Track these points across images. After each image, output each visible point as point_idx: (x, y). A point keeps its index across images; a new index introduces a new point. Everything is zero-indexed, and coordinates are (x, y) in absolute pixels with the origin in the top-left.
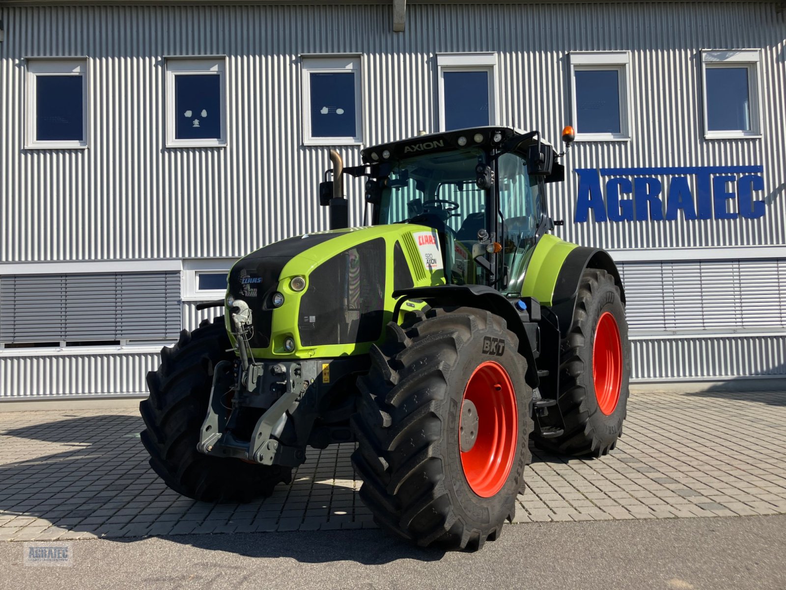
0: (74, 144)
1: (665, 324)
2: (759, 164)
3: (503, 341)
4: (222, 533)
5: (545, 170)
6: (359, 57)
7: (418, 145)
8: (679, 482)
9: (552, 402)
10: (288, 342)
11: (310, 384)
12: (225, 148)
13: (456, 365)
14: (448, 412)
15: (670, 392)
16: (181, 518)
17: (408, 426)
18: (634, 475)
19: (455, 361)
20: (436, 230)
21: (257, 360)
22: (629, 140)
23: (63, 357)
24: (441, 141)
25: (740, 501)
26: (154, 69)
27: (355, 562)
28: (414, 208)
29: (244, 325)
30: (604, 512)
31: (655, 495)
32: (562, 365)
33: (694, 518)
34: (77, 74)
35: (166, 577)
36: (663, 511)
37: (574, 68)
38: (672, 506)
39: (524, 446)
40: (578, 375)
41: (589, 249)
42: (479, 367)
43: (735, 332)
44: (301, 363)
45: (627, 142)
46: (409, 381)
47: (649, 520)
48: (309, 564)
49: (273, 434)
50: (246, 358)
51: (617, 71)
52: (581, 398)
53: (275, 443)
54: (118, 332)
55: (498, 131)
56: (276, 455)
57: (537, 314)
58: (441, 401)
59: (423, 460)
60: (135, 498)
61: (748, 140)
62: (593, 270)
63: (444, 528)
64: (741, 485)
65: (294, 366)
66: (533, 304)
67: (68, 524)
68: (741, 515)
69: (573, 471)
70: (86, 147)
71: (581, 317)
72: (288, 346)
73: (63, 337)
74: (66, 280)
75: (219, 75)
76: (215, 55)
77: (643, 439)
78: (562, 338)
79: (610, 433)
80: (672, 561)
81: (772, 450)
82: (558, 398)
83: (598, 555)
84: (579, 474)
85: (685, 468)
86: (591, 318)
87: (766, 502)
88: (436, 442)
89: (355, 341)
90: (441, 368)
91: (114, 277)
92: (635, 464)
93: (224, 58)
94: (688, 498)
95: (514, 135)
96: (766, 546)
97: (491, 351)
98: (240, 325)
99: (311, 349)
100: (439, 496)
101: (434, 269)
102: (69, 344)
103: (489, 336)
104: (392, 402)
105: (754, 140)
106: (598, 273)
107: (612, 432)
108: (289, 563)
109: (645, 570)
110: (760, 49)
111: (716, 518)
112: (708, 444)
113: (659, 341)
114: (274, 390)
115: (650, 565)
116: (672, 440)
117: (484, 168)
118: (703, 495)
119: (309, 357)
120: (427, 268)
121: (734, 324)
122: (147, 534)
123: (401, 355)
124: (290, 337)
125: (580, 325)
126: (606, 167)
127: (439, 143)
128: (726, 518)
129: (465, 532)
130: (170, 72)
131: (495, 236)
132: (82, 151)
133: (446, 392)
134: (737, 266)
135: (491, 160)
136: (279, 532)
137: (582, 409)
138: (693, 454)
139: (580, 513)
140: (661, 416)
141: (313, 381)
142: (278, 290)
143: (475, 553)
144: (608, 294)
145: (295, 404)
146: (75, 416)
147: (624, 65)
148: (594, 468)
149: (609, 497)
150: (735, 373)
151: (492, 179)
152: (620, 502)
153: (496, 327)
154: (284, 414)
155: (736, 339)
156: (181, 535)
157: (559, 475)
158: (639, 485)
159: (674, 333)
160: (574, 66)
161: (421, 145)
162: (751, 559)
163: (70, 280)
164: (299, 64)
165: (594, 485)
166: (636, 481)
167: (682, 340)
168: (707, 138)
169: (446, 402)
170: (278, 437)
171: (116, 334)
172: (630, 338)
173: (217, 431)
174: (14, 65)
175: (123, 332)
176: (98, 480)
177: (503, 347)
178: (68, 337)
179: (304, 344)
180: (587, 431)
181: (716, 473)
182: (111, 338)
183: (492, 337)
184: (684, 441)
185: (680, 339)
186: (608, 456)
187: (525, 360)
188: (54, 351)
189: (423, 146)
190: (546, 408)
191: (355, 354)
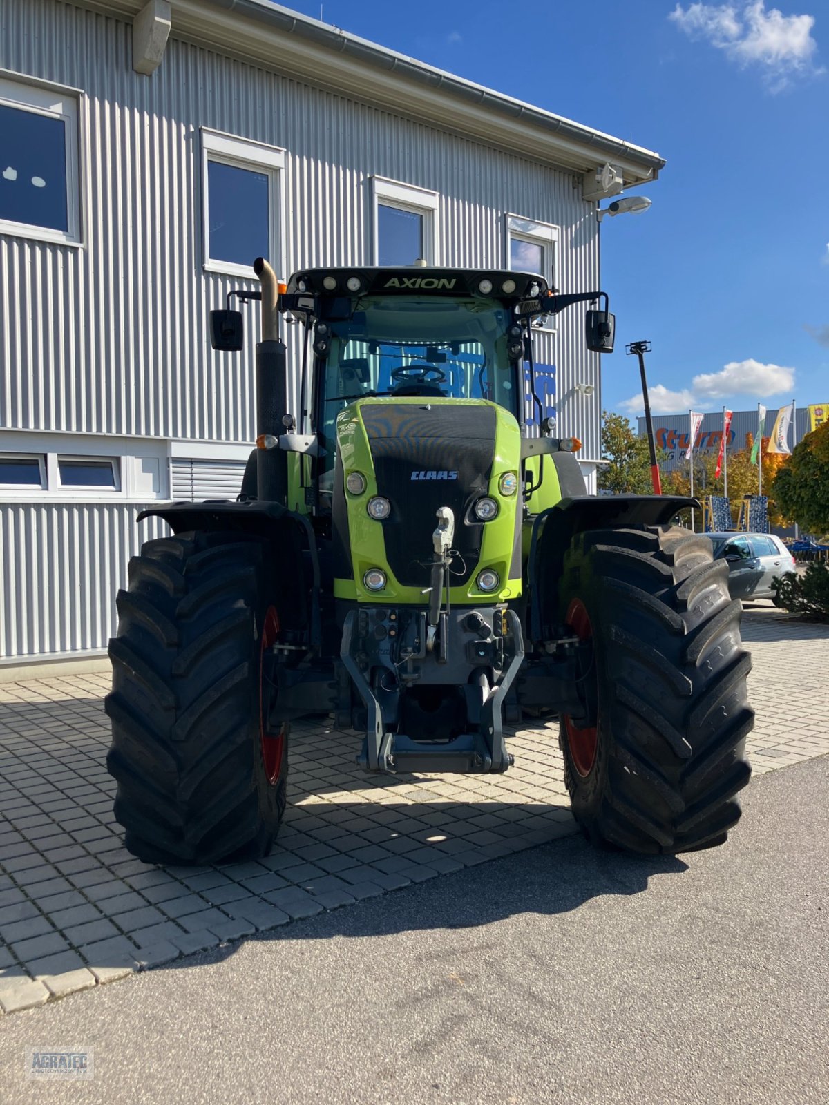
2: (552, 364)
6: (76, 96)
37: (378, 200)
105: (549, 335)
147: (431, 211)
160: (379, 197)
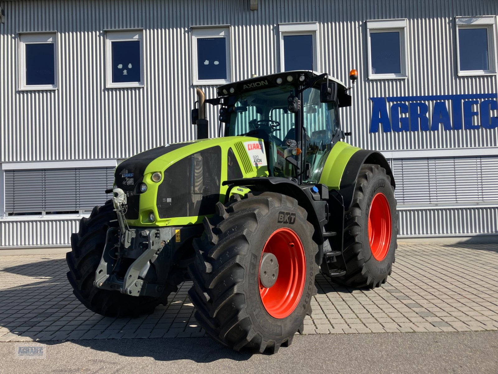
0: (49, 87)
1: (430, 199)
2: (494, 92)
3: (294, 214)
4: (113, 339)
5: (331, 100)
6: (228, 27)
7: (251, 84)
8: (423, 307)
9: (338, 253)
10: (151, 215)
11: (166, 243)
12: (143, 88)
13: (257, 231)
14: (249, 263)
15: (433, 243)
16: (91, 328)
17: (221, 272)
18: (393, 301)
19: (256, 229)
20: (263, 140)
21: (131, 227)
22: (406, 78)
23: (44, 221)
24: (266, 81)
25: (461, 321)
26: (98, 38)
27: (192, 361)
28: (252, 125)
29: (121, 205)
30: (367, 327)
31: (404, 316)
32: (347, 228)
33: (426, 332)
34: (51, 42)
35: (67, 369)
36: (407, 327)
37: (369, 31)
38: (413, 323)
39: (311, 283)
40: (357, 235)
41: (367, 151)
42: (275, 232)
43: (478, 204)
44: (160, 229)
45: (405, 79)
46: (223, 242)
47: (395, 333)
48: (162, 362)
49: (140, 276)
50: (123, 226)
51: (399, 32)
52: (359, 250)
53: (141, 282)
54: (77, 205)
55: (303, 74)
56: (142, 289)
57: (326, 195)
58: (245, 255)
59: (231, 295)
60: (68, 314)
61: (487, 77)
62: (369, 165)
63: (246, 340)
64: (464, 309)
65: (154, 231)
66: (323, 189)
67: (20, 331)
68: (459, 330)
69: (354, 298)
70: (56, 89)
71: (359, 197)
72: (151, 218)
73: (44, 209)
74: (45, 173)
75: (139, 41)
76: (136, 28)
77: (406, 276)
78: (345, 211)
79: (381, 273)
80: (403, 363)
81: (491, 285)
82: (343, 251)
83: (354, 358)
84: (358, 300)
85: (429, 297)
86: (366, 198)
87: (479, 321)
88: (240, 283)
89: (198, 214)
90: (244, 233)
91: (75, 171)
92: (396, 294)
93: (142, 30)
94: (426, 318)
95: (313, 76)
96: (471, 354)
97: (285, 221)
98: (119, 205)
99: (167, 220)
100: (242, 318)
101: (260, 166)
102: (48, 213)
103: (283, 211)
104: (212, 256)
105: (491, 76)
106: (373, 167)
107: (382, 272)
108: (149, 360)
109: (382, 369)
110: (495, 16)
111: (441, 333)
112: (449, 280)
113: (426, 210)
114: (141, 247)
115: (387, 366)
116: (425, 277)
117: (293, 99)
118: (436, 316)
119: (166, 225)
120: (254, 165)
121: (477, 199)
122: (66, 339)
123: (220, 224)
124: (151, 212)
125: (358, 202)
126: (391, 96)
127: (265, 82)
128: (448, 333)
129: (263, 342)
130: (109, 40)
131: (300, 144)
132: (54, 91)
133: (248, 250)
134: (479, 160)
135: (298, 93)
136: (150, 338)
137: (359, 257)
138: (437, 287)
139: (350, 328)
140: (422, 261)
141: (168, 241)
142: (144, 181)
143: (272, 355)
144: (380, 181)
145: (155, 256)
146: (49, 259)
147: (403, 28)
148: (368, 296)
149: (373, 316)
150: (478, 231)
151: (299, 106)
152: (379, 321)
153: (289, 205)
154: (149, 262)
155: (478, 209)
156: (87, 340)
157: (344, 301)
158: (395, 309)
159: (436, 205)
160: (370, 30)
161: (253, 84)
162: (457, 363)
163: (47, 173)
164: (190, 33)
165: (365, 308)
166: (394, 305)
167: (442, 210)
168: (459, 76)
169: (248, 256)
170: (144, 277)
171: (76, 207)
172: (397, 209)
173: (106, 273)
174: (12, 38)
175: (81, 205)
176: (49, 301)
177: (295, 219)
178: (46, 209)
179: (161, 217)
180: (363, 272)
181: (449, 301)
182: (73, 209)
183: (286, 212)
184: (434, 278)
185: (440, 209)
186: (380, 288)
187: (312, 226)
188: (38, 217)
189: (255, 85)
190: (335, 256)
191: (198, 223)
